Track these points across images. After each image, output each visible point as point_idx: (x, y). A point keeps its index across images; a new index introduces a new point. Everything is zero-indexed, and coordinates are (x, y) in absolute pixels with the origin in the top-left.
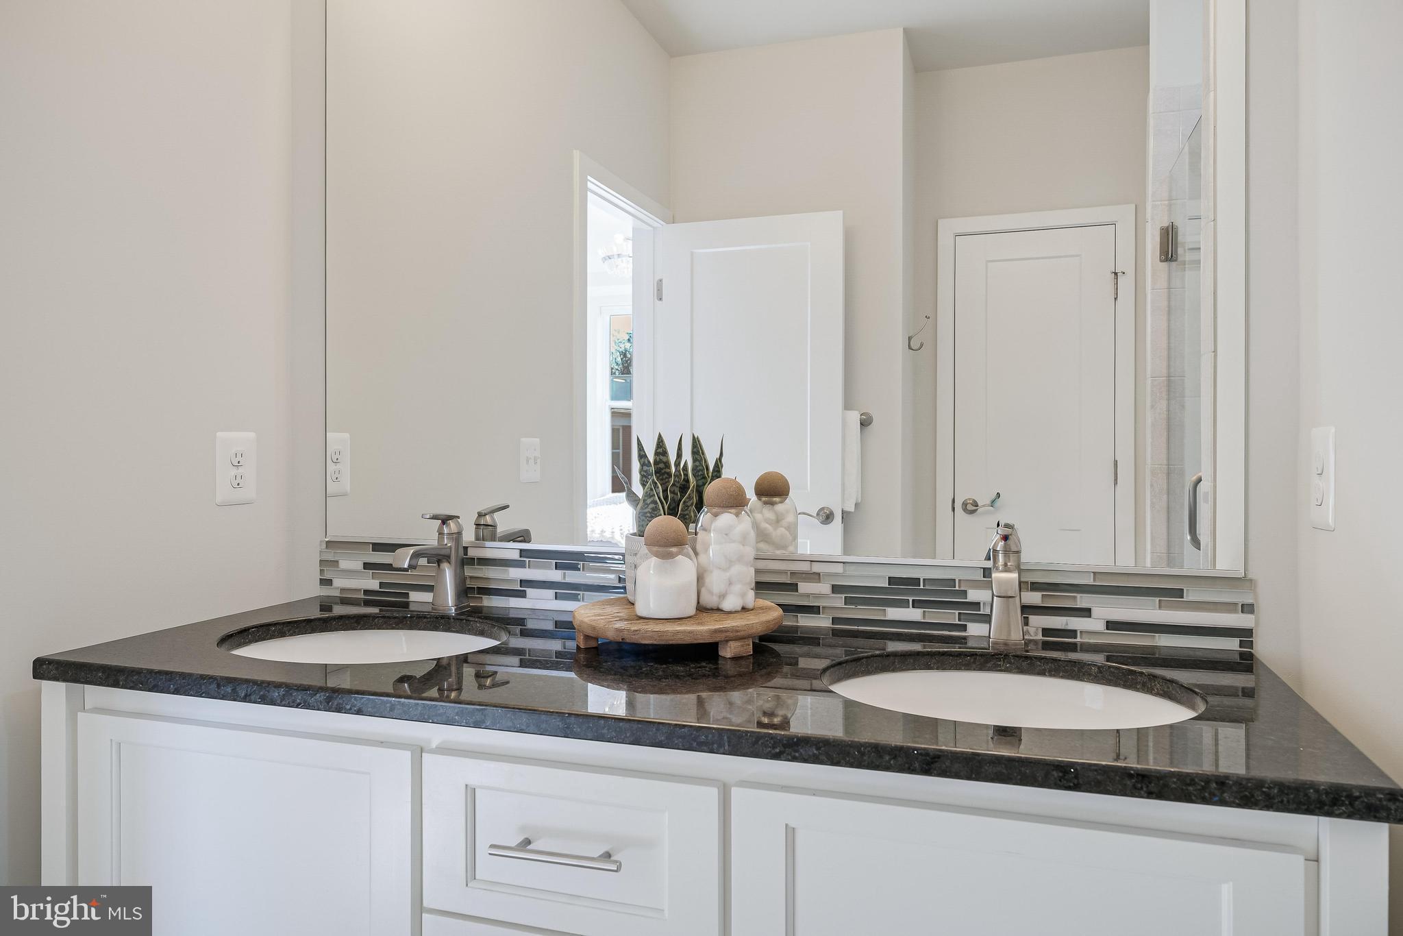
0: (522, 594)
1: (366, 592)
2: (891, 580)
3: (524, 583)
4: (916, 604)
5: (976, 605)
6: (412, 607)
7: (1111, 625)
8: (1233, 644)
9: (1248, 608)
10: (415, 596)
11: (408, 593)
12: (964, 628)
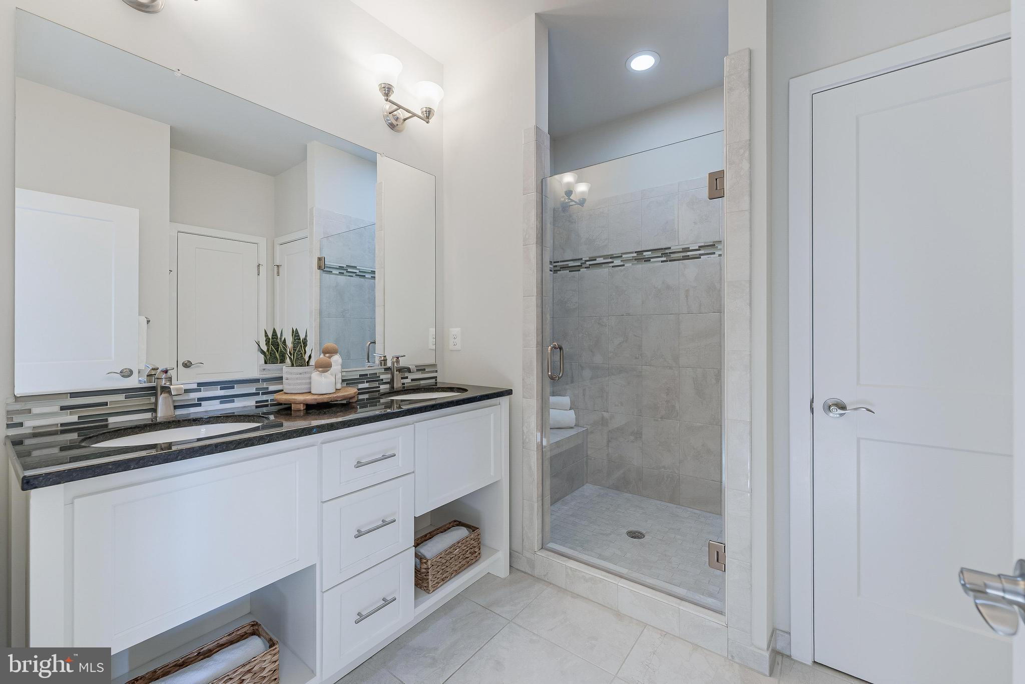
0: (200, 405)
1: (62, 425)
2: (360, 376)
3: (199, 399)
4: (367, 382)
5: (382, 380)
6: (110, 427)
7: (412, 380)
8: (433, 381)
9: (436, 371)
10: (111, 420)
11: (107, 419)
12: (379, 387)
